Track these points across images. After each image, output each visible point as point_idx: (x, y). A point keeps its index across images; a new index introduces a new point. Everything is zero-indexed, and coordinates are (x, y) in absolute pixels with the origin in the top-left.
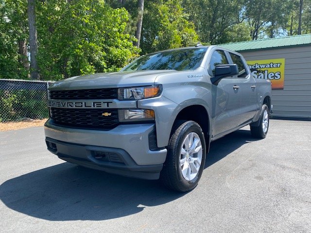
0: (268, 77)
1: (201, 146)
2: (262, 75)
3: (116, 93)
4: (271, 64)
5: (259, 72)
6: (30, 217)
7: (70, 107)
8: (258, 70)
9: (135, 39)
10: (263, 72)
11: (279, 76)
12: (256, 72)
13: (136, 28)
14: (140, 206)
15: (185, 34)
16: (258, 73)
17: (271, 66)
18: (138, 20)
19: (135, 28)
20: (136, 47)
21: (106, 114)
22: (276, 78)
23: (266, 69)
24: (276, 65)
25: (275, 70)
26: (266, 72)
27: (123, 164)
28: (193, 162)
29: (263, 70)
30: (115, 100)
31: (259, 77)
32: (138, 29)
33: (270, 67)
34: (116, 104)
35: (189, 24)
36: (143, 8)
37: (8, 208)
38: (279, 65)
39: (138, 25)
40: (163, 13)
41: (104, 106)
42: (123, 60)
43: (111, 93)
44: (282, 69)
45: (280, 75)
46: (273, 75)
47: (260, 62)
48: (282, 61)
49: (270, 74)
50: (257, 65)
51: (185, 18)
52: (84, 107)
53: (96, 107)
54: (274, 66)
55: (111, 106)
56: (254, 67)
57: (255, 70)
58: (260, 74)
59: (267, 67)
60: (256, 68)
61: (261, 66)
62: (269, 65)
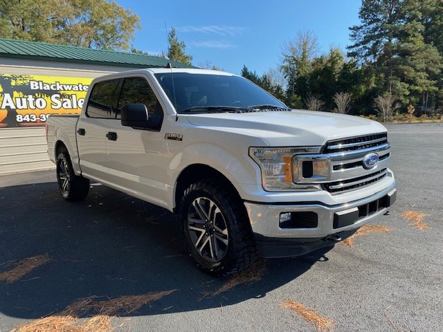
0: (77, 105)
2: (69, 101)
4: (80, 86)
5: (62, 96)
8: (62, 92)
10: (70, 97)
12: (58, 96)
16: (61, 97)
26: (74, 96)
29: (69, 93)
31: (64, 105)
33: (79, 90)
47: (64, 80)
49: (81, 100)
50: (58, 84)
56: (54, 87)
57: (56, 92)
58: (64, 100)
59: (74, 89)
60: (58, 89)
61: (65, 86)
62: (77, 87)
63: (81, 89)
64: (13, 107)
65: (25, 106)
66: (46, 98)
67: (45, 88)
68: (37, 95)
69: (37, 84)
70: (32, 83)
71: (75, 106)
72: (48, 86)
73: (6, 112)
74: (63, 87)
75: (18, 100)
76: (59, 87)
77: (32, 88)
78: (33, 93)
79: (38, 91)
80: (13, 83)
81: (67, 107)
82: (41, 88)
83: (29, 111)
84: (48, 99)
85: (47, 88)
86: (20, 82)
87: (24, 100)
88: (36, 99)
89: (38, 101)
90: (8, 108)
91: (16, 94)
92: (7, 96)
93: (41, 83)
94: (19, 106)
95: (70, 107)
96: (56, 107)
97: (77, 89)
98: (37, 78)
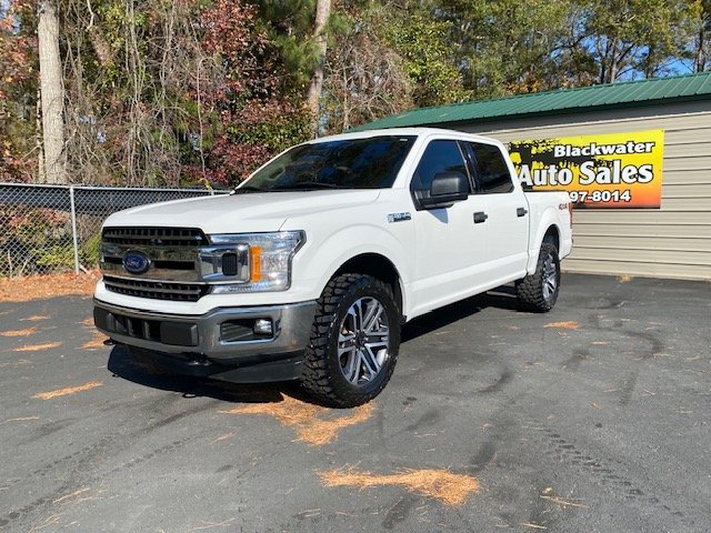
0: (621, 177)
2: (607, 172)
4: (630, 145)
5: (598, 164)
8: (597, 158)
10: (610, 164)
11: (649, 176)
12: (591, 164)
16: (595, 166)
17: (631, 148)
22: (640, 179)
23: (615, 156)
24: (643, 146)
25: (638, 159)
26: (617, 164)
29: (609, 158)
31: (600, 176)
33: (627, 152)
38: (648, 146)
44: (656, 157)
45: (651, 171)
46: (634, 171)
47: (602, 139)
48: (658, 136)
49: (627, 169)
50: (593, 146)
54: (637, 149)
56: (587, 151)
57: (589, 158)
58: (600, 169)
59: (618, 151)
60: (593, 153)
61: (603, 148)
62: (624, 148)
63: (630, 150)
64: (529, 183)
65: (544, 182)
66: (573, 168)
67: (573, 154)
68: (561, 164)
69: (563, 148)
70: (557, 148)
71: (616, 180)
72: (578, 150)
74: (600, 150)
75: (537, 173)
76: (594, 151)
77: (556, 155)
78: (556, 161)
79: (564, 159)
80: (534, 151)
81: (602, 182)
82: (568, 155)
84: (576, 170)
85: (577, 153)
86: (541, 149)
87: (544, 172)
88: (559, 170)
89: (562, 172)
90: (524, 184)
91: (535, 163)
92: (525, 167)
93: (569, 147)
94: (537, 182)
95: (607, 180)
96: (585, 182)
97: (624, 151)
98: (565, 140)
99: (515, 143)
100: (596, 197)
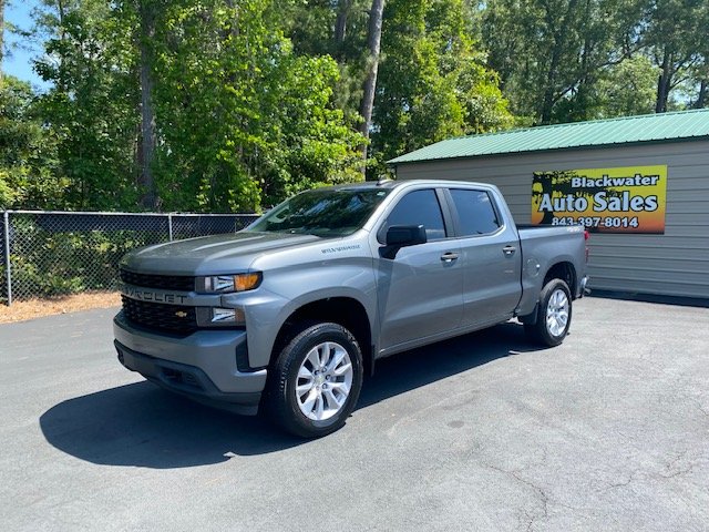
0: (629, 206)
1: (349, 365)
2: (617, 201)
3: (193, 283)
4: (638, 178)
5: (609, 194)
6: (72, 457)
7: (137, 298)
8: (609, 189)
9: (357, 116)
10: (620, 195)
11: (654, 205)
12: (604, 194)
13: (362, 92)
14: (229, 454)
15: (476, 98)
16: (607, 196)
17: (638, 181)
18: (364, 77)
19: (359, 93)
20: (360, 134)
21: (181, 314)
22: (646, 208)
23: (624, 188)
24: (649, 179)
25: (644, 191)
26: (626, 194)
27: (199, 387)
28: (330, 390)
29: (619, 189)
30: (191, 294)
31: (611, 206)
32: (366, 94)
33: (635, 185)
34: (193, 298)
35: (488, 74)
36: (377, 50)
37: (48, 444)
38: (654, 179)
39: (365, 86)
40: (425, 55)
41: (177, 301)
42: (326, 164)
43: (186, 282)
44: (660, 189)
45: (656, 201)
46: (641, 201)
47: (614, 172)
48: (662, 170)
49: (635, 199)
50: (605, 178)
51: (478, 62)
52: (153, 300)
53: (167, 302)
54: (643, 182)
55: (185, 303)
56: (600, 183)
57: (602, 189)
58: (611, 199)
59: (627, 183)
60: (605, 185)
61: (614, 180)
62: (632, 180)
63: (638, 183)
64: (550, 209)
65: (563, 208)
66: (588, 197)
67: (588, 185)
68: (577, 193)
69: (579, 180)
70: (574, 180)
71: (626, 208)
72: (592, 182)
73: (543, 214)
74: (612, 182)
75: (557, 200)
76: (606, 182)
77: (574, 186)
78: (573, 191)
79: (580, 189)
80: (554, 182)
81: (613, 209)
82: (584, 186)
83: (567, 214)
84: (590, 199)
85: (591, 184)
86: (561, 180)
87: (563, 201)
88: (576, 198)
89: (578, 201)
90: (545, 210)
91: (554, 192)
92: (546, 196)
93: (584, 179)
94: (557, 209)
95: (618, 208)
96: (598, 209)
97: (632, 183)
98: (580, 173)
99: (538, 173)
100: (608, 223)
